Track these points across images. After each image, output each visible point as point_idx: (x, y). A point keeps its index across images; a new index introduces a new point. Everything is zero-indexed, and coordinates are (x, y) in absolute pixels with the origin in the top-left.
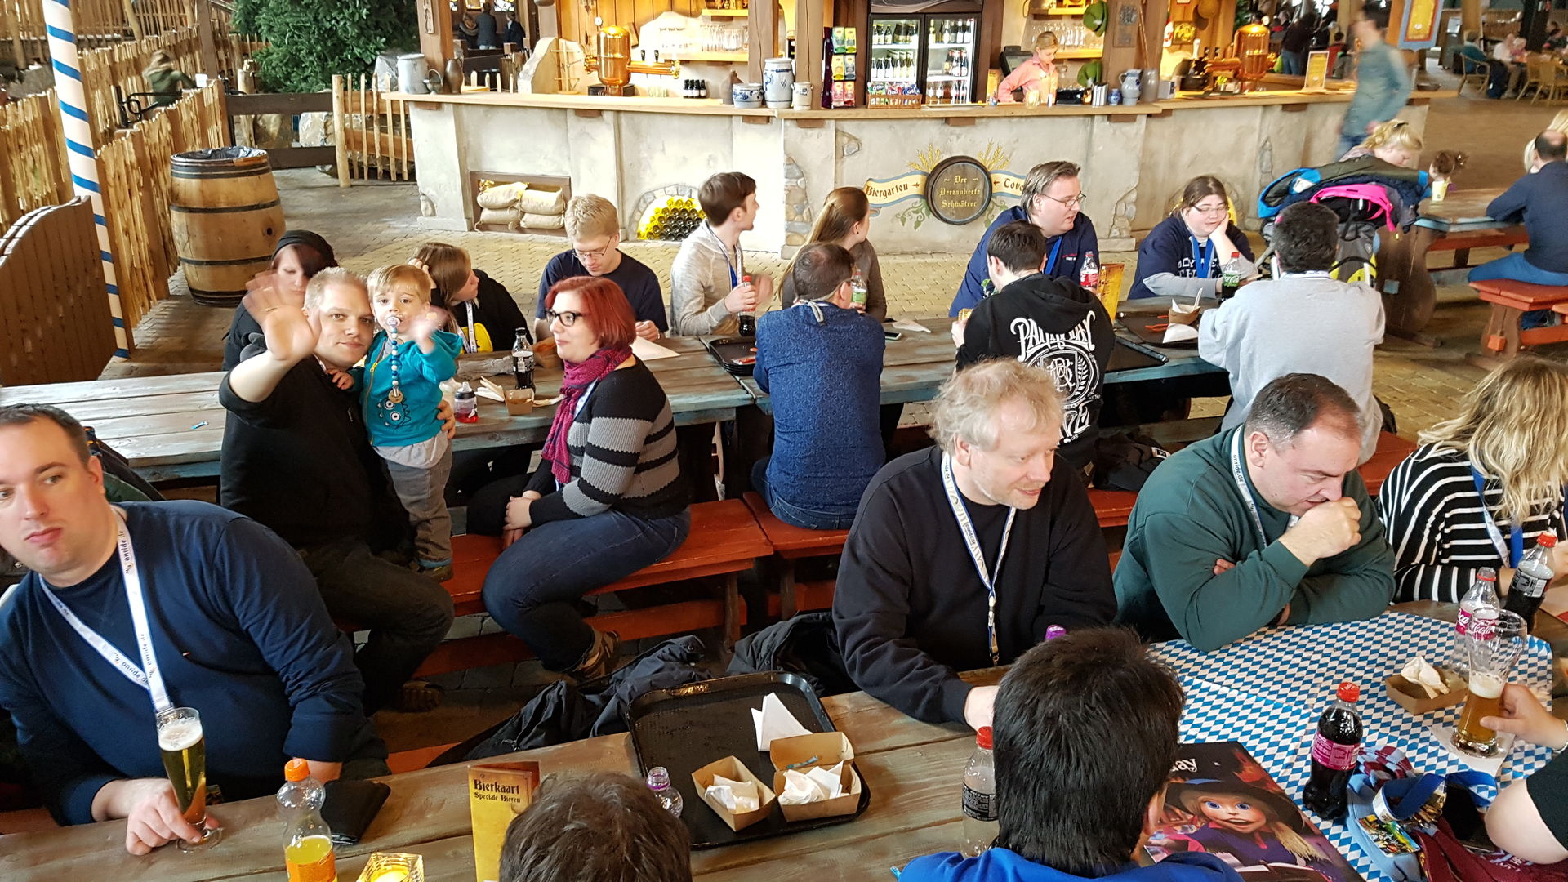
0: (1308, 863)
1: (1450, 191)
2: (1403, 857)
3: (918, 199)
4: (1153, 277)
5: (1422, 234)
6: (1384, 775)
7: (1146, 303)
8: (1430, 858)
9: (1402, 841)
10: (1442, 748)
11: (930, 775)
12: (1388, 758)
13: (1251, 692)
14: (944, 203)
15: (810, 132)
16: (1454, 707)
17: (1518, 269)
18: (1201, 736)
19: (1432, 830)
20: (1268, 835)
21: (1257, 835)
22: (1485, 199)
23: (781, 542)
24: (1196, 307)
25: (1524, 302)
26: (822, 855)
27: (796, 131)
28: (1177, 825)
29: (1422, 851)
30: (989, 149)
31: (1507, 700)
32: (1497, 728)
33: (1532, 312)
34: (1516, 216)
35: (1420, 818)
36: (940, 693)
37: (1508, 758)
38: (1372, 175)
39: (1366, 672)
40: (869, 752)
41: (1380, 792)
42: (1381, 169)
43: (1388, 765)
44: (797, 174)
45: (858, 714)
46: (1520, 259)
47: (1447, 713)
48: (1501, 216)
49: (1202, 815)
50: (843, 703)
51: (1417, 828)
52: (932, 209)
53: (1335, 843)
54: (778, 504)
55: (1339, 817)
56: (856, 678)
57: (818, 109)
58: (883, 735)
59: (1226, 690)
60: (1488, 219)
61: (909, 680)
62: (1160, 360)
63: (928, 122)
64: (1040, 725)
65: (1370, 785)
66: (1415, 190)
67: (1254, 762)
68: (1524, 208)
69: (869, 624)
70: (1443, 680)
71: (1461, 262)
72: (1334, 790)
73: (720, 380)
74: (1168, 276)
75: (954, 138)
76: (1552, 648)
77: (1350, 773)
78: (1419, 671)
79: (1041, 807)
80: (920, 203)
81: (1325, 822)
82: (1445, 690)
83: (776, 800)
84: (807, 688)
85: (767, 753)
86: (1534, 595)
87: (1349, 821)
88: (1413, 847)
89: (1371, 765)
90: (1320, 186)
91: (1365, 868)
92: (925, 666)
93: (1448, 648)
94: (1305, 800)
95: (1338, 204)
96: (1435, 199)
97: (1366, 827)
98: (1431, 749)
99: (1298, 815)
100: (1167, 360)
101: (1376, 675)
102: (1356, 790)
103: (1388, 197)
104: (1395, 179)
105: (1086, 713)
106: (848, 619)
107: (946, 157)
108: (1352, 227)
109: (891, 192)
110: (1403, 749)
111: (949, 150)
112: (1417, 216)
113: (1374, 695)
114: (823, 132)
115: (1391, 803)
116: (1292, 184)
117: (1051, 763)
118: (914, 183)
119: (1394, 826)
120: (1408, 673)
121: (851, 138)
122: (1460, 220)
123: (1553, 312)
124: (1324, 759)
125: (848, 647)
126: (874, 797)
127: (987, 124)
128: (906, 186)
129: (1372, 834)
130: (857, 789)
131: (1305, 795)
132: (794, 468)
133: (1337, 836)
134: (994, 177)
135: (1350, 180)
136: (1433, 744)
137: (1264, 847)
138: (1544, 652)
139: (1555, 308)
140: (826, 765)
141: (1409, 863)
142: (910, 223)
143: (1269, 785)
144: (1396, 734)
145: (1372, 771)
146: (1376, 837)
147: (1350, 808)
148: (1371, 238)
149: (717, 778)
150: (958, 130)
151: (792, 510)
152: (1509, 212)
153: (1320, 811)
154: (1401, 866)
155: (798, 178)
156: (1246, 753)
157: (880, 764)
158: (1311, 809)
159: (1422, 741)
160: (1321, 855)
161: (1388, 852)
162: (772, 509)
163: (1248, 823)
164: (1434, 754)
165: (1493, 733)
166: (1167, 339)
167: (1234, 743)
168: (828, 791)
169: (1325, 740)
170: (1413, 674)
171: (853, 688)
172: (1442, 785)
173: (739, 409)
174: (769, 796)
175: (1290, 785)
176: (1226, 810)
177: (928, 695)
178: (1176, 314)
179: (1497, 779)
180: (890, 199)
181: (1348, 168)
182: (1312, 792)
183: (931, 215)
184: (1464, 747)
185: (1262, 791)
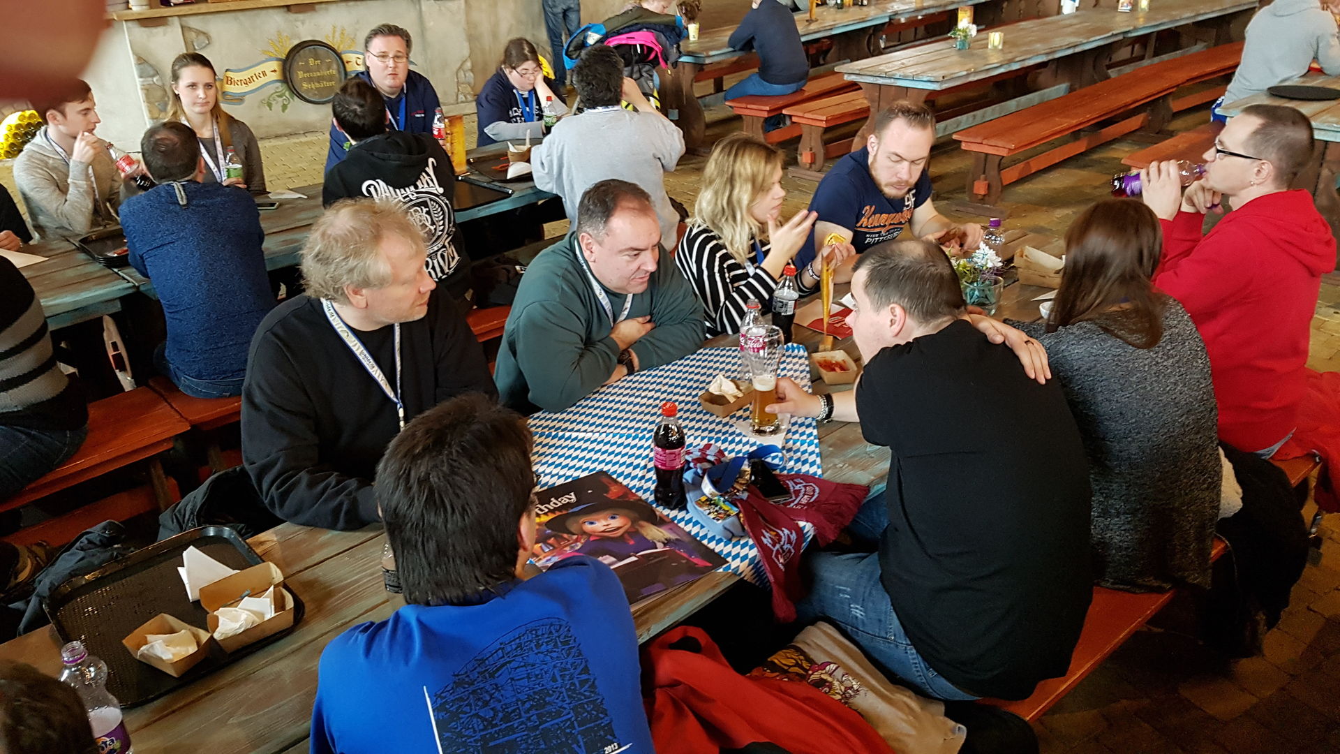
0: (665, 545)
1: (701, 31)
2: (729, 520)
3: (279, 84)
4: (491, 126)
5: (688, 68)
6: (707, 465)
7: (491, 149)
8: (745, 515)
9: (726, 509)
10: (744, 436)
11: (358, 573)
12: (708, 452)
13: (609, 431)
14: (305, 85)
15: (154, 30)
16: (748, 406)
17: (757, 86)
18: (576, 474)
19: (745, 496)
20: (634, 533)
21: (626, 536)
22: (726, 35)
23: (196, 417)
24: (528, 146)
25: (762, 111)
26: (268, 670)
27: (140, 32)
28: (566, 546)
29: (740, 512)
30: (334, 32)
31: (780, 390)
32: (776, 412)
33: (771, 118)
34: (748, 45)
35: (735, 488)
36: (354, 504)
37: (789, 431)
38: (643, 23)
39: (687, 396)
40: (301, 571)
41: (706, 478)
42: (647, 17)
43: (709, 458)
44: (152, 72)
45: (284, 544)
46: (756, 78)
47: (745, 411)
48: (738, 47)
49: (584, 533)
50: (269, 537)
51: (735, 497)
52: (295, 92)
53: (682, 525)
54: (186, 382)
55: (682, 505)
56: (278, 513)
57: (158, 8)
58: (311, 553)
59: (590, 435)
60: (731, 49)
61: (326, 500)
62: (508, 193)
63: (271, 11)
64: (415, 488)
65: (699, 475)
66: (675, 32)
67: (615, 481)
68: (753, 38)
69: (281, 460)
70: (738, 388)
71: (719, 88)
72: (674, 485)
73: (96, 276)
74: (503, 124)
75: (299, 24)
76: (807, 349)
77: (682, 471)
78: (723, 386)
79: (431, 557)
80: (281, 87)
81: (673, 512)
82: (740, 395)
83: (212, 637)
84: (231, 534)
85: (197, 603)
86: (788, 313)
87: (689, 506)
88: (734, 511)
89: (697, 460)
90: (606, 37)
91: (705, 536)
92: (338, 483)
93: (740, 365)
94: (657, 499)
95: (622, 51)
96: (691, 39)
97: (701, 506)
98: (737, 439)
99: (653, 512)
100: (513, 192)
101: (694, 397)
102: (690, 481)
103: (657, 40)
104: (660, 24)
105: (451, 465)
106: (259, 463)
107: (296, 42)
108: (636, 68)
109: (251, 80)
110: (719, 444)
111: (297, 36)
112: (680, 54)
113: (694, 411)
114: (169, 29)
115: (715, 484)
116: (585, 38)
117: (432, 518)
118: (271, 70)
119: (719, 500)
120: (714, 389)
121: (199, 32)
122: (712, 53)
123: (785, 115)
124: (662, 465)
125: (265, 487)
126: (309, 607)
127: (327, 10)
128: (264, 73)
129: (705, 510)
130: (290, 603)
131: (656, 496)
132: (193, 343)
133: (682, 519)
134: (345, 57)
135: (627, 30)
136: (739, 435)
137: (632, 542)
138: (802, 353)
139: (784, 112)
140: (256, 593)
141: (733, 524)
142: (277, 107)
143: (630, 496)
144: (712, 434)
145: (698, 465)
146: (708, 511)
147: (687, 496)
148: (651, 76)
149: (150, 637)
150: (301, 16)
151: (200, 385)
152: (742, 43)
153: (668, 504)
154: (726, 526)
155: (153, 76)
156: (610, 477)
157: (312, 578)
158: (661, 505)
159: (731, 435)
160: (673, 537)
161: (718, 520)
162: (181, 388)
163: (618, 528)
164: (740, 442)
165: (775, 416)
166: (509, 176)
167: (601, 472)
168: (262, 615)
169: (660, 449)
170: (717, 389)
171: (277, 522)
172: (746, 462)
173: (123, 299)
174: (204, 636)
175: (645, 491)
176: (601, 524)
177: (345, 507)
178: (513, 154)
179: (783, 448)
180: (252, 87)
181: (625, 19)
182: (660, 492)
183: (296, 98)
184: (760, 432)
185: (627, 503)
